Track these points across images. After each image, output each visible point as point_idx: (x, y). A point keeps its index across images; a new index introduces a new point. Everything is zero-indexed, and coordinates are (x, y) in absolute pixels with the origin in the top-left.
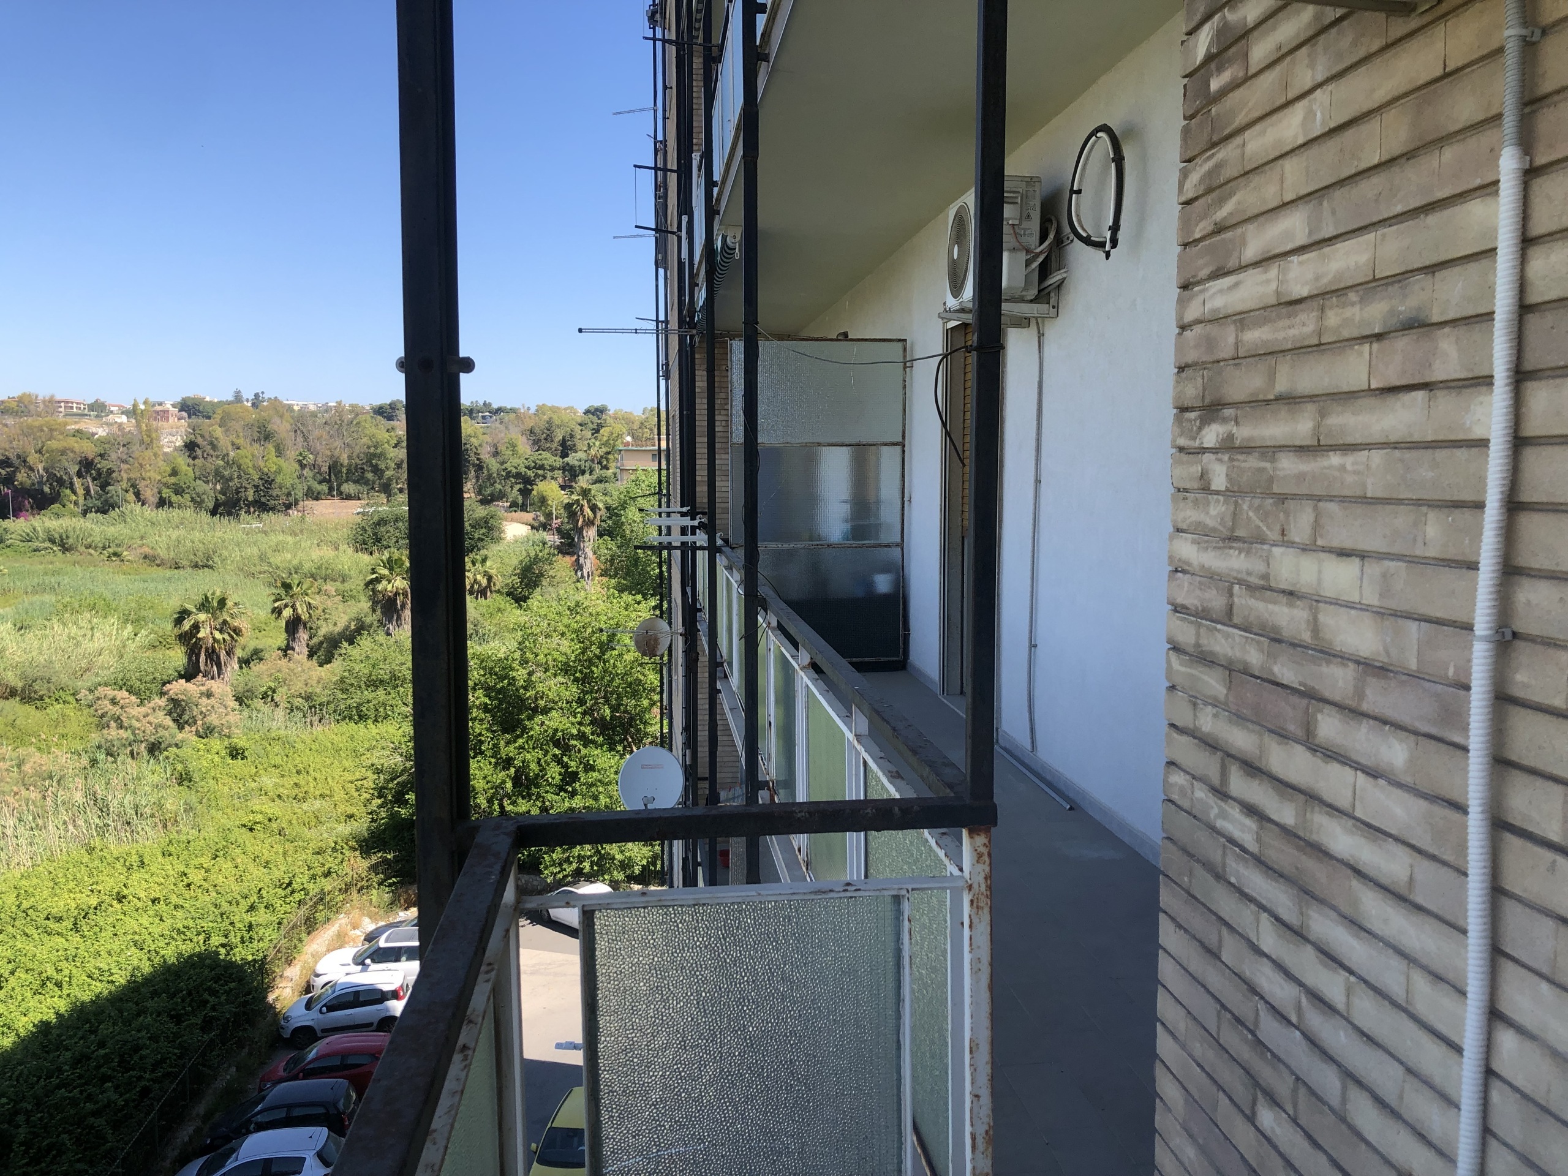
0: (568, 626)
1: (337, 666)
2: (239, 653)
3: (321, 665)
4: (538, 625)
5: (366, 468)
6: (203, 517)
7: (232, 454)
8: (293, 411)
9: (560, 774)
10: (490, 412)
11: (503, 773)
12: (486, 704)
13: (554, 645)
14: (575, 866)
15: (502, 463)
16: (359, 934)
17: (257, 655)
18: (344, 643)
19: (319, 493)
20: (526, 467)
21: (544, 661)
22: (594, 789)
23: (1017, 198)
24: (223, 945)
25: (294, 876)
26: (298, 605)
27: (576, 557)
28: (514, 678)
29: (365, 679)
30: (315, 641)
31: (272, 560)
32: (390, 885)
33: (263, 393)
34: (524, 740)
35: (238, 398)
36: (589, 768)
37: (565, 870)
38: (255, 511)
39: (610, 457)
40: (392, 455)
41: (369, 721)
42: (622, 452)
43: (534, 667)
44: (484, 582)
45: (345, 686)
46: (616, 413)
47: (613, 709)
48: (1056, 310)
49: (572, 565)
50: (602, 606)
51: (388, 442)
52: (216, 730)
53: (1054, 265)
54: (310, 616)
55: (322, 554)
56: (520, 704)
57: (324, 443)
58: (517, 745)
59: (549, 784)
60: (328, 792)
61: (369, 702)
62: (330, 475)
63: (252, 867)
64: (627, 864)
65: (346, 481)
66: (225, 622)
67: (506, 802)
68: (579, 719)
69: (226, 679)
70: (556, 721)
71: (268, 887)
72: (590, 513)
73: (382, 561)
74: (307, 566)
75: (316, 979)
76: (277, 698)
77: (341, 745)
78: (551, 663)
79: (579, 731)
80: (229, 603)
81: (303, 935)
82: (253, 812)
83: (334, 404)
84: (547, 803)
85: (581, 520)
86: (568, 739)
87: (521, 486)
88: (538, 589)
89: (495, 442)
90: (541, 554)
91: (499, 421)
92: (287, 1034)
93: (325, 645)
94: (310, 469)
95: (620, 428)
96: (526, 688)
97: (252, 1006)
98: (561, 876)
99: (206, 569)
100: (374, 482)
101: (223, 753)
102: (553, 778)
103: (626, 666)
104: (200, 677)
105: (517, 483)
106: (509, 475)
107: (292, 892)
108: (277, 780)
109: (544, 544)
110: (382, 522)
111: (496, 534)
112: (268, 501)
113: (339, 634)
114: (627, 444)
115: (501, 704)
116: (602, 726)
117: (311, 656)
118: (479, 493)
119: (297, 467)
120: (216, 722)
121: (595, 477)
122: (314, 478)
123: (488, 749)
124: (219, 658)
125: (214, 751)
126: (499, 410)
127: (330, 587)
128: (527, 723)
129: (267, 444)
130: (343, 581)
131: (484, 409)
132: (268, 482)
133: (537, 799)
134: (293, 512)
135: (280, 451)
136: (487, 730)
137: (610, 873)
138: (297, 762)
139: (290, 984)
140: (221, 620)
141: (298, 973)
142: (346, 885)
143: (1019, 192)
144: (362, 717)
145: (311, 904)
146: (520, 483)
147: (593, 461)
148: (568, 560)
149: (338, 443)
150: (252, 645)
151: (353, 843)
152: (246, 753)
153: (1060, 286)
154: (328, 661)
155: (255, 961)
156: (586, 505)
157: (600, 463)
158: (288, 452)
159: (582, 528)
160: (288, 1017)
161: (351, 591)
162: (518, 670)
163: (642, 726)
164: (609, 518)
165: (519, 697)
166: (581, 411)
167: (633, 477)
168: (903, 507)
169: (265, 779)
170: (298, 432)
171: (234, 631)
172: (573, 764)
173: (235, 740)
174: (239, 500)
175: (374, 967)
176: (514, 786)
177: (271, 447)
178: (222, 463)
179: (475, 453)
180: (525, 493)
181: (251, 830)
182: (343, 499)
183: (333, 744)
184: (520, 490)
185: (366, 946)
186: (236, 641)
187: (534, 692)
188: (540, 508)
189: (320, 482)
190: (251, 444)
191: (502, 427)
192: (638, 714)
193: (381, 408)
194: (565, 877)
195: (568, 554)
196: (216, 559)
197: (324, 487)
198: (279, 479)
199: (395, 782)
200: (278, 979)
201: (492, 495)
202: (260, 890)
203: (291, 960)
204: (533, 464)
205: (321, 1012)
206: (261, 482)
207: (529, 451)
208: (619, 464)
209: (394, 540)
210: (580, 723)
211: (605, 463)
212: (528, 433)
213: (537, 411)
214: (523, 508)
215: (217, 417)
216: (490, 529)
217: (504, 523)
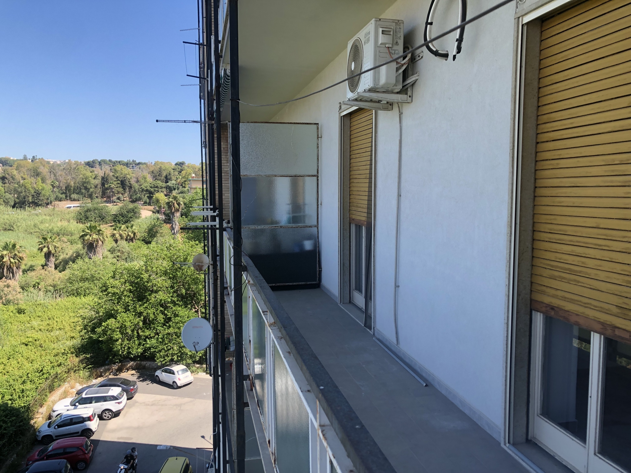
0: (166, 255)
1: (67, 272)
2: (23, 267)
3: (60, 272)
4: (153, 255)
5: (82, 188)
6: (9, 208)
7: (22, 181)
8: (50, 164)
9: (163, 318)
10: (135, 164)
11: (138, 319)
12: (130, 289)
13: (160, 264)
14: (170, 358)
15: (140, 186)
16: (74, 391)
17: (31, 268)
18: (70, 262)
19: (61, 198)
20: (150, 187)
21: (156, 270)
22: (178, 325)
23: (390, 31)
24: (10, 400)
25: (44, 367)
26: (50, 246)
27: (171, 224)
28: (142, 278)
29: (80, 278)
30: (58, 261)
31: (40, 227)
32: (89, 368)
33: (36, 156)
34: (147, 304)
35: (25, 158)
36: (176, 315)
37: (166, 360)
38: (33, 206)
39: (186, 183)
40: (93, 182)
41: (82, 296)
42: (191, 181)
43: (151, 273)
44: (132, 235)
45: (71, 281)
46: (188, 164)
47: (187, 290)
48: (411, 98)
49: (170, 228)
50: (181, 246)
51: (91, 177)
52: (11, 301)
53: (410, 72)
54: (56, 251)
55: (62, 224)
56: (146, 289)
57: (63, 177)
58: (144, 306)
59: (159, 323)
60: (63, 327)
61: (81, 287)
62: (66, 191)
63: (25, 363)
64: (193, 356)
65: (73, 193)
66: (15, 255)
67: (140, 331)
68: (171, 295)
69: (16, 279)
70: (161, 296)
71: (32, 372)
72: (177, 206)
73: (87, 227)
74: (55, 229)
75: (53, 413)
76: (40, 287)
77: (69, 306)
78: (159, 271)
79: (171, 300)
80: (17, 247)
81: (48, 394)
82: (28, 337)
83: (68, 161)
84: (158, 331)
85: (173, 209)
86: (167, 304)
87: (148, 195)
88: (155, 238)
89: (137, 177)
90: (156, 223)
91: (138, 168)
92: (39, 439)
93: (62, 263)
94: (57, 188)
95: (189, 170)
96: (148, 282)
97: (23, 427)
98: (164, 362)
99: (10, 231)
100: (85, 194)
101: (15, 311)
102: (160, 320)
103: (192, 272)
104: (4, 278)
105: (146, 194)
106: (143, 190)
107: (43, 374)
108: (39, 323)
109: (158, 219)
110: (88, 210)
111: (137, 215)
112: (38, 202)
113: (69, 258)
114: (193, 177)
115: (137, 289)
116: (182, 297)
117: (56, 268)
118: (131, 198)
119: (52, 187)
120: (12, 298)
121: (180, 191)
122: (59, 192)
123: (131, 309)
124: (13, 270)
125: (10, 311)
126: (139, 164)
127: (65, 239)
128: (149, 297)
129: (37, 178)
130: (72, 235)
131: (133, 163)
132: (38, 194)
133: (154, 329)
134: (50, 207)
135: (43, 181)
136: (131, 300)
137: (186, 360)
138: (49, 314)
139: (41, 416)
140: (14, 254)
141: (45, 410)
142: (68, 370)
143: (391, 28)
144: (78, 294)
145: (52, 379)
146: (148, 194)
147: (179, 184)
148: (169, 226)
149: (69, 177)
150: (29, 264)
151: (72, 350)
152: (25, 311)
153: (413, 84)
154: (64, 270)
155: (25, 406)
156: (176, 203)
157: (181, 185)
158: (47, 181)
159: (174, 212)
160: (40, 431)
161: (75, 240)
162: (144, 275)
163: (199, 297)
164: (186, 208)
165: (145, 286)
166: (173, 164)
167: (195, 191)
168: (318, 207)
169: (34, 322)
170: (52, 172)
171: (20, 258)
172: (169, 314)
173: (20, 306)
174: (25, 201)
175: (80, 406)
176: (143, 324)
177: (39, 179)
178: (17, 185)
179: (129, 181)
180: (150, 198)
181: (27, 345)
182: (72, 201)
183: (65, 306)
184: (148, 197)
185: (77, 397)
186: (20, 262)
187: (151, 284)
188: (156, 204)
189: (62, 194)
190: (30, 178)
191: (140, 170)
192: (198, 292)
193: (88, 162)
194: (166, 362)
195: (168, 223)
196: (15, 227)
197: (64, 196)
198: (43, 192)
199: (92, 323)
200: (36, 414)
201: (136, 199)
202: (28, 374)
203: (42, 405)
204: (153, 186)
205: (55, 428)
206: (35, 194)
207: (151, 180)
208: (190, 186)
209: (94, 218)
210: (172, 297)
211: (184, 185)
212: (151, 173)
213: (155, 164)
214: (149, 204)
215: (15, 166)
216: (135, 213)
217: (141, 210)
